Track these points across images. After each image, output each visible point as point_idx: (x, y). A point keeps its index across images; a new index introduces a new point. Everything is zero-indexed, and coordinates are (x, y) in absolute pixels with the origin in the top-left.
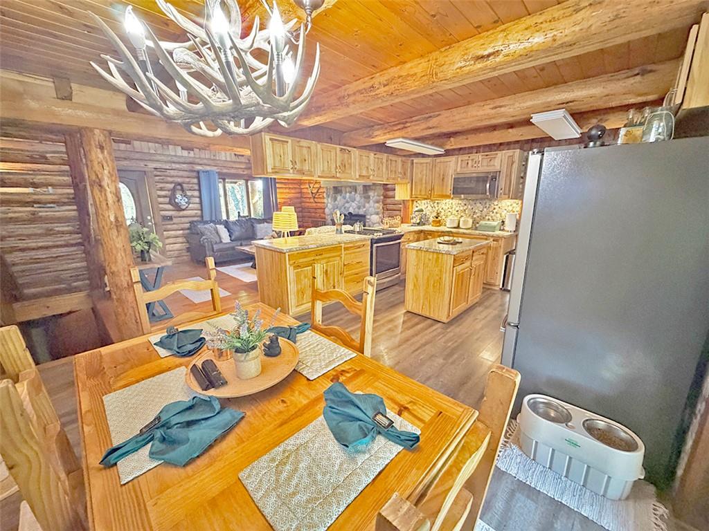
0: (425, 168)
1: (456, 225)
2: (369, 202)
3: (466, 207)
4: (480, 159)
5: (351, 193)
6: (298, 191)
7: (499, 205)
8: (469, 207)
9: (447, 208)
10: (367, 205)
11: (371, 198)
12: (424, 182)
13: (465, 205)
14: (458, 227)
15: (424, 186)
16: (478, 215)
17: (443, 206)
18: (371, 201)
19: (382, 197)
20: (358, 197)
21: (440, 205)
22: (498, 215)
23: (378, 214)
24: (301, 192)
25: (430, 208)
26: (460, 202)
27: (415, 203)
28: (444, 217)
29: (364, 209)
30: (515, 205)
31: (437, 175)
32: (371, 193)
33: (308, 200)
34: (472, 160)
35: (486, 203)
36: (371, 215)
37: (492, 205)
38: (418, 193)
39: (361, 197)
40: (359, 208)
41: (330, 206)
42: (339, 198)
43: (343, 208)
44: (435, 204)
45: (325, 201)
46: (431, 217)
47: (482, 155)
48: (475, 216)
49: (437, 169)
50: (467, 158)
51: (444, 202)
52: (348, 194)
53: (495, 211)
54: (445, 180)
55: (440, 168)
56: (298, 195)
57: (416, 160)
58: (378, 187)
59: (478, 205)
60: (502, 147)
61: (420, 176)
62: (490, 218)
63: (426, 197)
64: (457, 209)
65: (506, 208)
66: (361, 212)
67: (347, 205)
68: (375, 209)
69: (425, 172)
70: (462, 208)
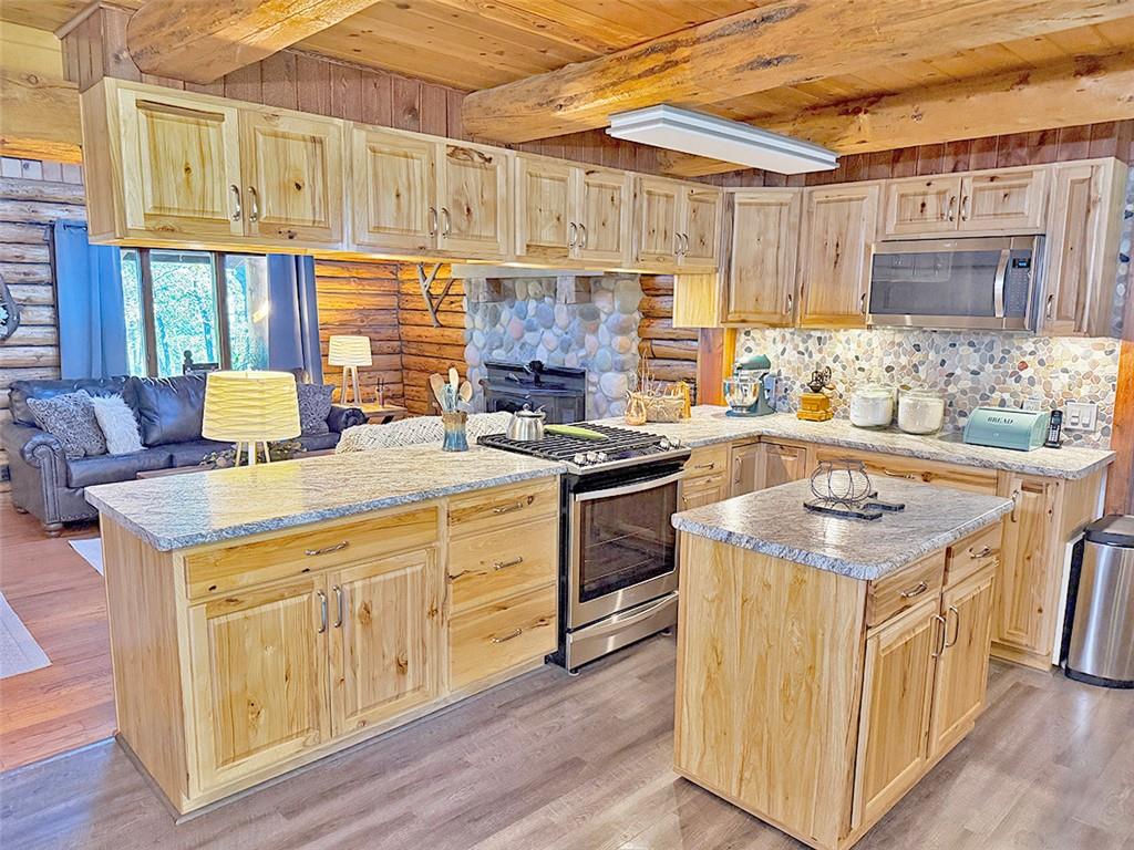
0: (773, 220)
1: (882, 417)
2: (595, 331)
3: (918, 357)
4: (968, 192)
5: (540, 299)
6: (387, 286)
7: (1041, 354)
8: (932, 356)
9: (851, 356)
10: (590, 339)
11: (603, 317)
12: (770, 266)
13: (917, 348)
14: (892, 425)
15: (769, 281)
16: (966, 383)
17: (839, 350)
18: (603, 327)
19: (637, 316)
20: (562, 314)
21: (827, 347)
22: (1038, 388)
23: (622, 369)
24: (398, 293)
25: (791, 355)
26: (898, 339)
27: (742, 337)
28: (840, 388)
29: (582, 353)
30: (1099, 355)
31: (816, 247)
32: (602, 303)
33: (417, 318)
34: (941, 194)
35: (991, 346)
36: (603, 371)
37: (1015, 353)
38: (751, 306)
39: (572, 314)
40: (566, 347)
41: (479, 339)
42: (506, 313)
43: (517, 348)
44: (812, 345)
45: (466, 321)
46: (797, 387)
47: (976, 179)
48: (952, 389)
49: (818, 223)
50: (922, 188)
51: (842, 335)
52: (532, 304)
53: (1025, 374)
54: (845, 262)
55: (826, 219)
56: (392, 301)
57: (742, 195)
58: (621, 284)
59: (964, 350)
60: (1048, 149)
61: (755, 247)
62: (1006, 396)
63: (776, 319)
64: (888, 361)
65: (1066, 365)
66: (571, 361)
67: (529, 337)
68: (613, 352)
69: (772, 236)
70: (904, 360)
